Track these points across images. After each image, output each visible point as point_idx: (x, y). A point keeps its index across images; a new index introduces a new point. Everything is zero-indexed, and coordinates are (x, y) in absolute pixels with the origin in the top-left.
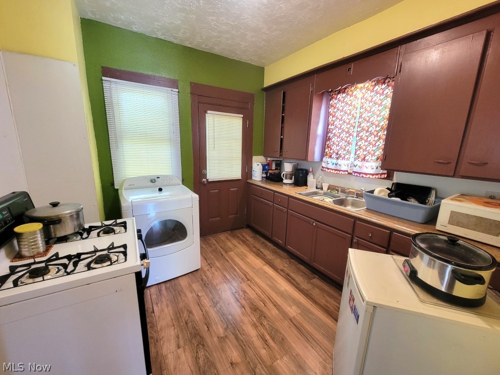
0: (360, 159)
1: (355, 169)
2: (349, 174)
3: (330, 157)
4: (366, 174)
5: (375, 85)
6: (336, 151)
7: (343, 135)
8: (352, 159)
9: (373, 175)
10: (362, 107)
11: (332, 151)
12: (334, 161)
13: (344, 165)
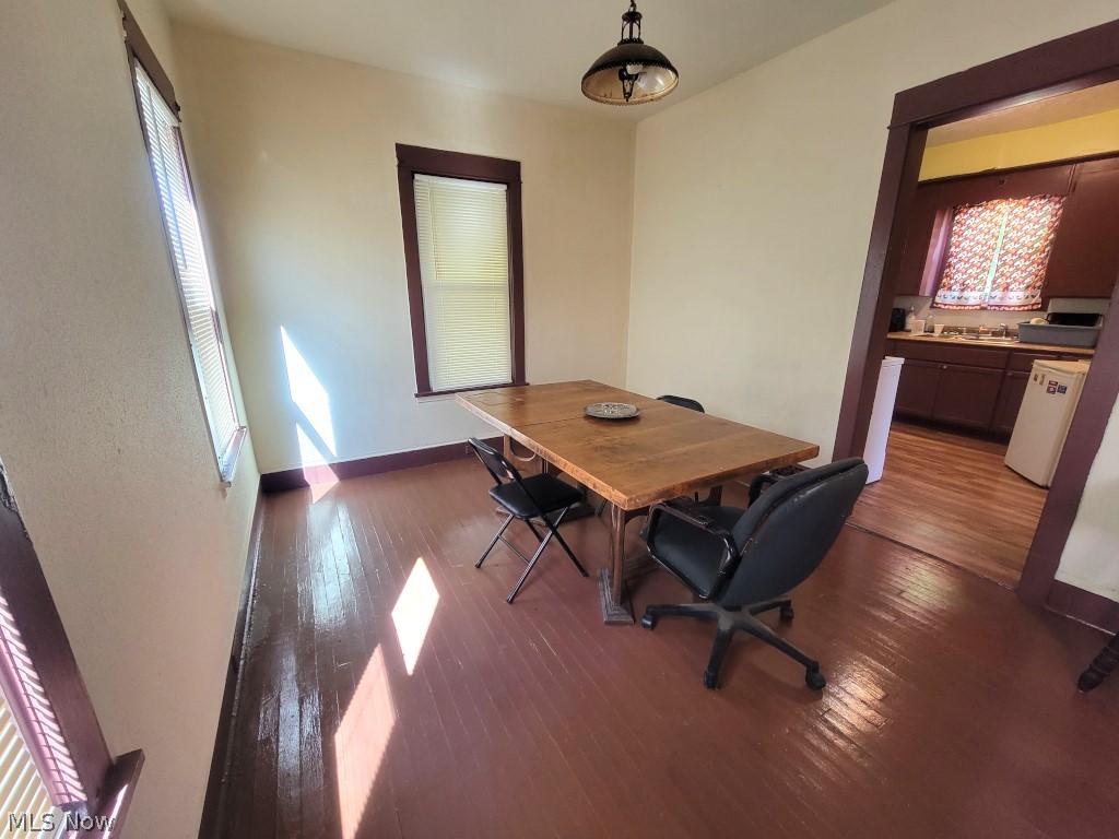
0: (1001, 289)
1: (992, 302)
2: (983, 309)
3: (950, 289)
4: (1009, 307)
5: (1030, 200)
6: (961, 281)
7: (975, 260)
8: (987, 290)
9: (1020, 306)
10: (1008, 225)
11: (952, 282)
12: (956, 294)
13: (973, 298)
